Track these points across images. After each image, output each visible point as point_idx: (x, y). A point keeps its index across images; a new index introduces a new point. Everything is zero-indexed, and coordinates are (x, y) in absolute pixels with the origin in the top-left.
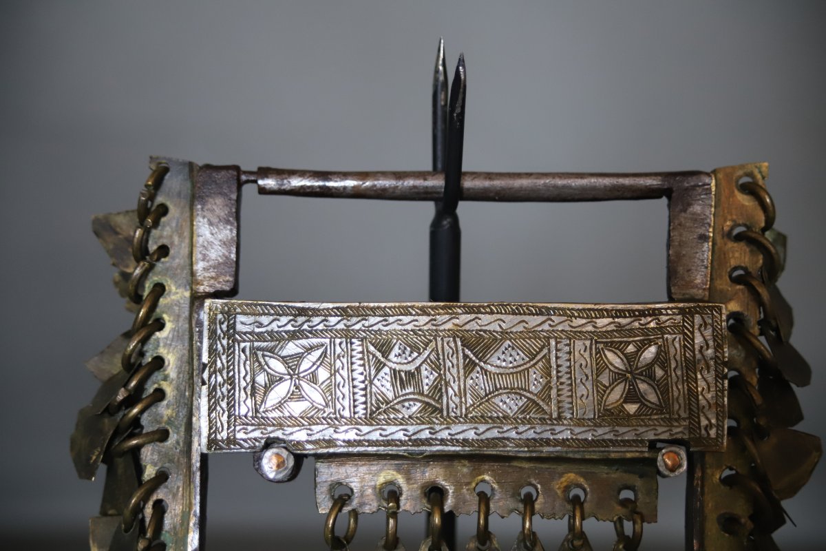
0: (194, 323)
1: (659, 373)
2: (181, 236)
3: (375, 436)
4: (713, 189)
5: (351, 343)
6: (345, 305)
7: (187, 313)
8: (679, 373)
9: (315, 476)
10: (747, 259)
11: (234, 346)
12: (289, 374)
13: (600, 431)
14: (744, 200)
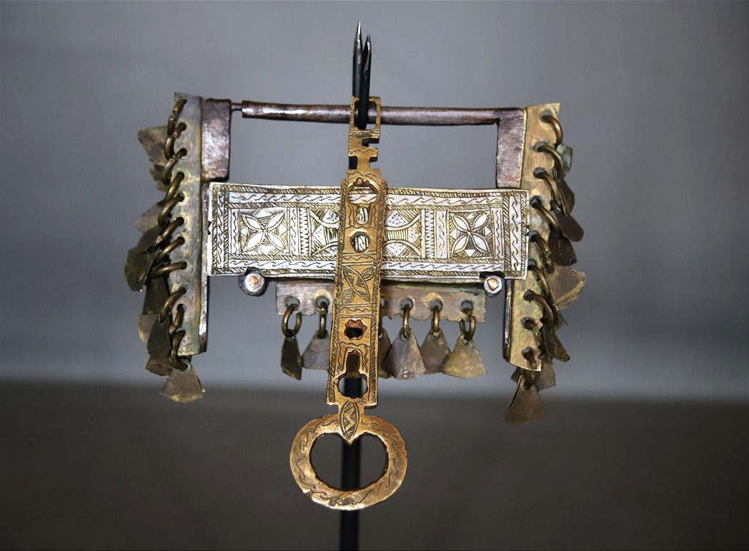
0: (203, 197)
1: (487, 231)
2: (194, 142)
3: (314, 267)
4: (525, 119)
5: (300, 211)
6: (296, 187)
7: (198, 191)
8: (499, 232)
9: (276, 292)
10: (545, 163)
11: (228, 211)
12: (262, 229)
13: (451, 266)
14: (545, 126)
